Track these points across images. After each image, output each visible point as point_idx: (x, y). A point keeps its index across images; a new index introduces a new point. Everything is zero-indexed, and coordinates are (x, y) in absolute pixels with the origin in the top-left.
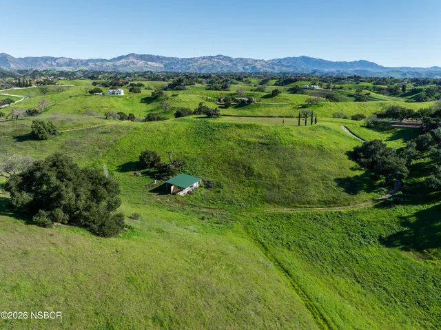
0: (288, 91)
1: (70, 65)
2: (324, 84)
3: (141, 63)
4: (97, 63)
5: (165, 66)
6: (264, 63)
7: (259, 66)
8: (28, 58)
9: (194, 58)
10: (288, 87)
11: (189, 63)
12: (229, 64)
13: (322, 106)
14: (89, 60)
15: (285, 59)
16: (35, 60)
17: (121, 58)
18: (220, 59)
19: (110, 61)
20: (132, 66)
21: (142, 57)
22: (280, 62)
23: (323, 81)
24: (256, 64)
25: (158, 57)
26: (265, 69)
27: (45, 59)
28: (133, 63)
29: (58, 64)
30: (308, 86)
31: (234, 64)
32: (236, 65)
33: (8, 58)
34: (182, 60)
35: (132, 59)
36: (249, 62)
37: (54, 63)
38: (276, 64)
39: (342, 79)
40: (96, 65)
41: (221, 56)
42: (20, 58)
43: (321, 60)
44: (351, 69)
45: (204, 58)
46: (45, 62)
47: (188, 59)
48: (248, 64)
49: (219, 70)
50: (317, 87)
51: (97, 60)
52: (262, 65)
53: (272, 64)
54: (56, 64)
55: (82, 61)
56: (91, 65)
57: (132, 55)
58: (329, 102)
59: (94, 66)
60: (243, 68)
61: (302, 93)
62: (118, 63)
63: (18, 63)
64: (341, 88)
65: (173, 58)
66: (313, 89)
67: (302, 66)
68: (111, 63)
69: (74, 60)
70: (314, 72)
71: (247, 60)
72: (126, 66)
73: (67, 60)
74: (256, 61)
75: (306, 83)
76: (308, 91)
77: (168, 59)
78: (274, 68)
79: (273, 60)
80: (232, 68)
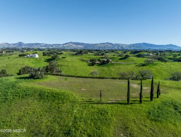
0: (135, 56)
1: (46, 46)
2: (154, 53)
3: (75, 46)
4: (57, 46)
5: (84, 47)
6: (127, 46)
7: (124, 47)
8: (30, 44)
9: (97, 44)
10: (136, 55)
11: (95, 46)
12: (112, 46)
13: (156, 65)
14: (54, 44)
15: (136, 44)
16: (32, 44)
17: (66, 44)
18: (108, 44)
19: (62, 45)
20: (71, 47)
21: (75, 43)
22: (134, 45)
23: (154, 52)
24: (123, 46)
25: (82, 43)
26: (127, 48)
27: (36, 44)
28: (71, 45)
29: (41, 46)
30: (146, 54)
31: (114, 46)
32: (114, 47)
33: (22, 44)
34: (92, 44)
35: (71, 44)
36: (120, 45)
37: (39, 46)
38: (131, 46)
39: (163, 51)
40: (56, 46)
41: (108, 43)
42: (26, 44)
43: (152, 44)
44: (166, 48)
45: (101, 44)
46: (36, 45)
47: (94, 44)
48: (120, 46)
49: (107, 48)
50: (151, 54)
51: (57, 45)
52: (126, 46)
53: (130, 46)
54: (40, 46)
55: (51, 45)
56: (54, 46)
57: (71, 42)
58: (160, 62)
59: (55, 47)
60: (118, 48)
61: (143, 57)
62: (65, 46)
63: (26, 46)
64: (164, 55)
65: (88, 44)
66: (149, 55)
67: (144, 47)
68: (62, 46)
69: (48, 45)
70: (149, 49)
71: (119, 44)
72: (68, 47)
73: (45, 44)
74: (123, 45)
75: (145, 53)
76: (146, 56)
77: (86, 44)
78: (131, 48)
79: (131, 44)
80: (113, 48)
